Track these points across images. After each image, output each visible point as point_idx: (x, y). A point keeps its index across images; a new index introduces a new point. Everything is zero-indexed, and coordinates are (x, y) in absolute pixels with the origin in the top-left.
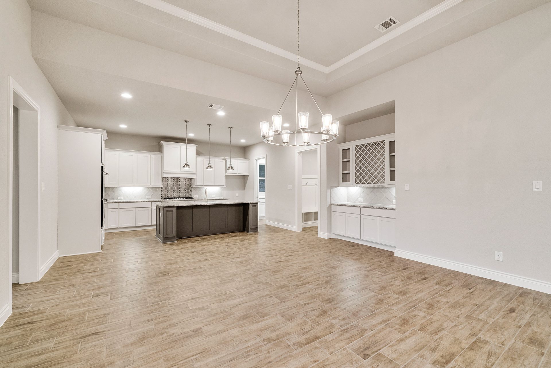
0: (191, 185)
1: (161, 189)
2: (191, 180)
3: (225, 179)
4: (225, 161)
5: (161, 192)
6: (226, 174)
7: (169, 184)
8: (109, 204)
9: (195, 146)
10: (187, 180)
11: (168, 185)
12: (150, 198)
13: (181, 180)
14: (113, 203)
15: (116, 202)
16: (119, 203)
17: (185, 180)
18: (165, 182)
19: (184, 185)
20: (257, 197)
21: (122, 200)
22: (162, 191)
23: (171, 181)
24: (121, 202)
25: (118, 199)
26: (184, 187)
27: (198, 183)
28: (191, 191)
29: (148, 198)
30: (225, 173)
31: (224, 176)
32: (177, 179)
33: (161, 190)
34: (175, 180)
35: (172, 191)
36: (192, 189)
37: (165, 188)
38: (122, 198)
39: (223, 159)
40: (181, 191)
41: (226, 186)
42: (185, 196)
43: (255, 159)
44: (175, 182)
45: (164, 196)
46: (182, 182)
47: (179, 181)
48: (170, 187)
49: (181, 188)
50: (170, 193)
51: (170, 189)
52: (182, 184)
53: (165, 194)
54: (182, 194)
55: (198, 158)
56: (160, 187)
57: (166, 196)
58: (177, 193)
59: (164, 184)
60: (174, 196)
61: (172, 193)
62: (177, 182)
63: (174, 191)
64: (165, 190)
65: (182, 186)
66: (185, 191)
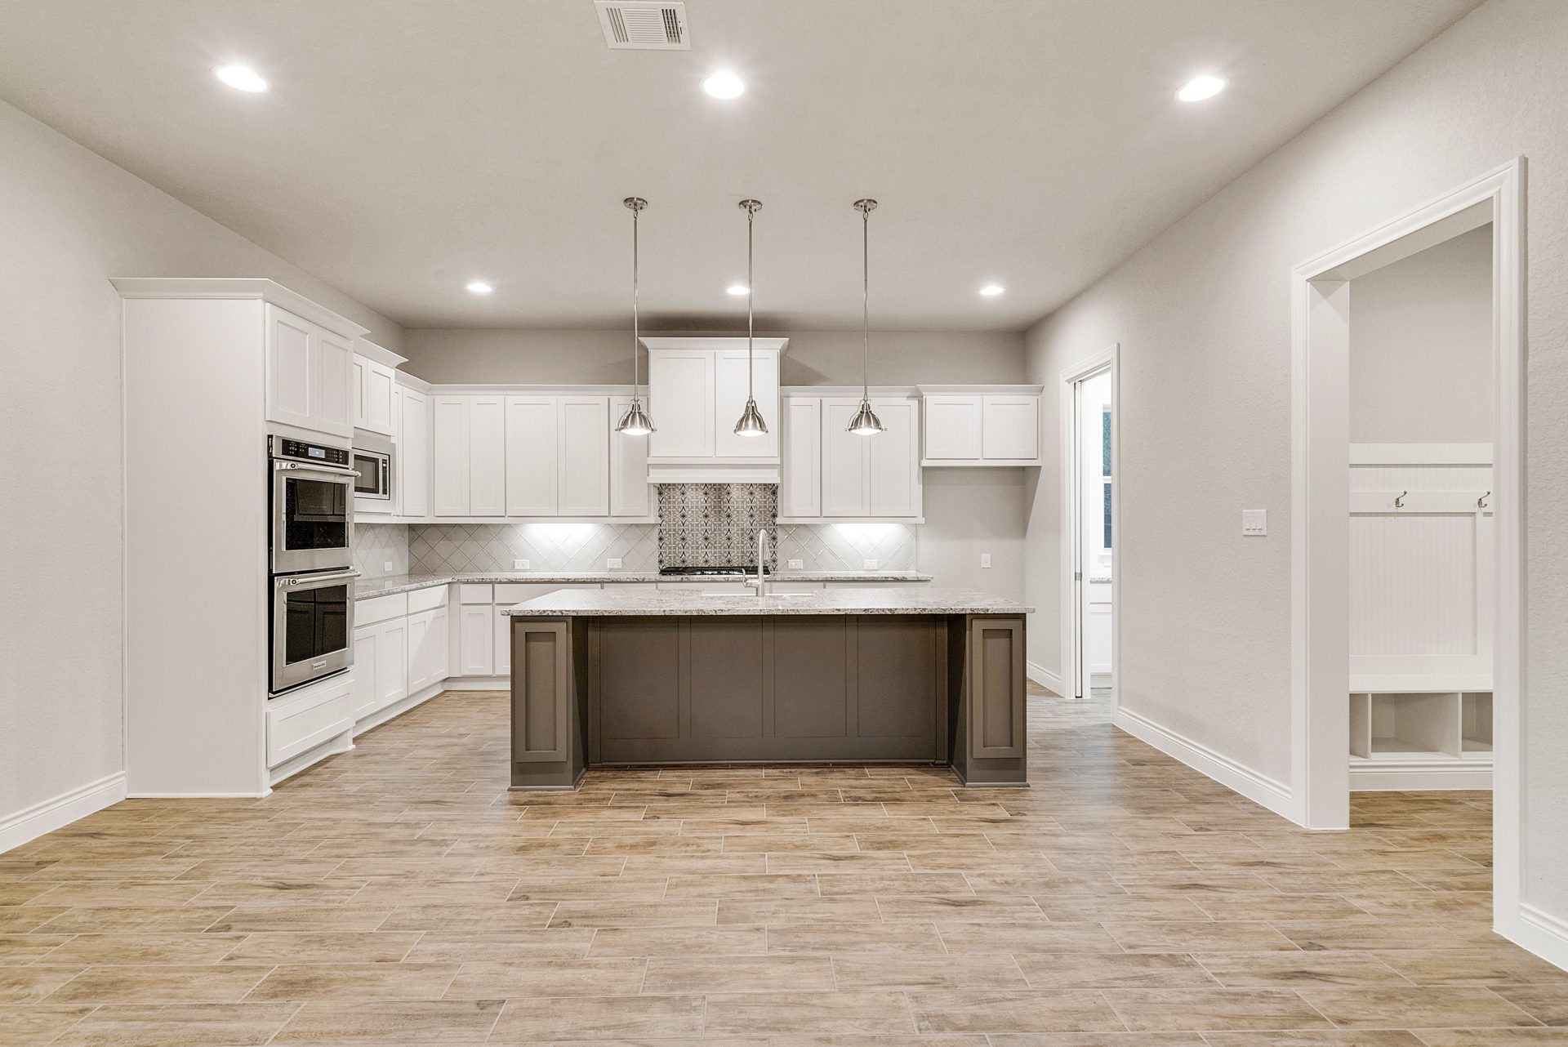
0: (774, 516)
1: (657, 531)
2: (774, 493)
3: (918, 489)
4: (921, 403)
5: (657, 542)
6: (925, 463)
7: (689, 514)
8: (462, 586)
9: (778, 344)
10: (758, 494)
11: (683, 516)
12: (621, 567)
13: (735, 493)
14: (473, 583)
15: (482, 582)
16: (492, 582)
17: (751, 493)
18: (672, 505)
19: (746, 514)
20: (1079, 576)
21: (526, 571)
22: (661, 539)
23: (695, 500)
24: (500, 582)
25: (517, 567)
26: (747, 525)
27: (795, 506)
28: (775, 538)
29: (612, 565)
30: (921, 458)
31: (915, 471)
32: (718, 491)
33: (657, 537)
34: (712, 495)
35: (701, 540)
36: (780, 534)
37: (672, 528)
38: (527, 564)
39: (908, 394)
40: (735, 540)
41: (922, 520)
42: (752, 561)
43: (1069, 381)
44: (710, 503)
45: (670, 558)
46: (737, 502)
47: (725, 500)
48: (692, 525)
49: (734, 529)
50: (692, 548)
51: (692, 530)
52: (738, 512)
53: (675, 553)
54: (738, 553)
55: (792, 394)
56: (654, 525)
57: (675, 557)
58: (720, 547)
59: (670, 512)
60: (706, 561)
61: (702, 548)
62: (717, 504)
63: (706, 539)
64: (674, 534)
65: (738, 520)
66: (751, 538)
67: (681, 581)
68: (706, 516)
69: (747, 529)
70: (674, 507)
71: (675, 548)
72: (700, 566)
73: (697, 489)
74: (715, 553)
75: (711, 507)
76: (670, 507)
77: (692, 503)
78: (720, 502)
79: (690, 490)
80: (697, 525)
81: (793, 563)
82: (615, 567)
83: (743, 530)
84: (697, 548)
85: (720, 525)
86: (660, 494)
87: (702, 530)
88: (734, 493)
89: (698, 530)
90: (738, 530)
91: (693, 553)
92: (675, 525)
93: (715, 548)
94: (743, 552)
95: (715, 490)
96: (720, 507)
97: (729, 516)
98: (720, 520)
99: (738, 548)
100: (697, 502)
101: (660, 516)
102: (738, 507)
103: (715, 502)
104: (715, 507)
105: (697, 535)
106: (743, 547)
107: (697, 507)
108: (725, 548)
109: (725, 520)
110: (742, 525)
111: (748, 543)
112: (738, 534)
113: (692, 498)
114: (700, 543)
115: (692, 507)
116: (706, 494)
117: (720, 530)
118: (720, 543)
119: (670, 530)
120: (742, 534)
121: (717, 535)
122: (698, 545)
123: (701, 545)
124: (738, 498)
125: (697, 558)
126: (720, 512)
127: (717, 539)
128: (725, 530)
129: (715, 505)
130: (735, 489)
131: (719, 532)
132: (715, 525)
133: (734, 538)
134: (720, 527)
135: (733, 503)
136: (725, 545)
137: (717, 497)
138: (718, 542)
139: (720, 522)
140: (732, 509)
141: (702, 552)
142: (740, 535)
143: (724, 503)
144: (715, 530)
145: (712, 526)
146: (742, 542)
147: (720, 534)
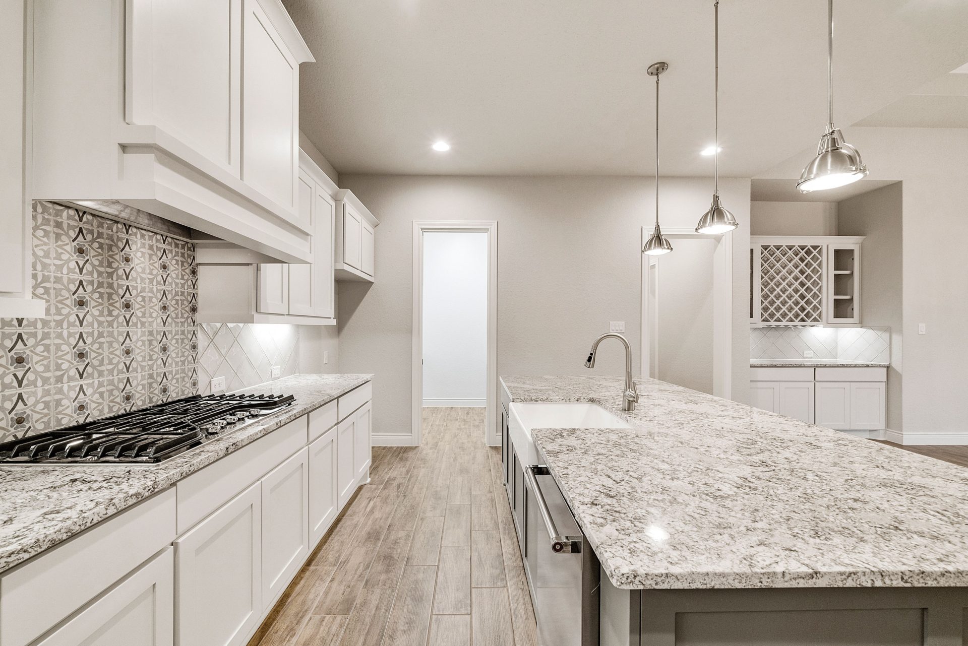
0: (194, 309)
10: (173, 270)
19: (157, 305)
28: (194, 347)
35: (68, 362)
41: (333, 322)
44: (91, 273)
46: (142, 279)
47: (121, 272)
49: (137, 333)
50: (46, 381)
51: (46, 336)
52: (144, 298)
54: (143, 378)
61: (70, 379)
63: (81, 355)
65: (144, 314)
66: (164, 349)
68: (81, 303)
73: (58, 237)
74: (101, 385)
75: (92, 283)
77: (45, 266)
78: (110, 275)
83: (151, 333)
84: (59, 379)
85: (110, 324)
87: (70, 335)
88: (136, 260)
89: (60, 336)
90: (143, 334)
91: (47, 393)
93: (101, 374)
94: (151, 376)
95: (101, 246)
96: (111, 286)
97: (127, 306)
98: (110, 313)
99: (143, 368)
100: (59, 268)
102: (143, 290)
103: (100, 274)
104: (100, 285)
105: (58, 348)
106: (151, 367)
107: (58, 280)
109: (120, 314)
110: (151, 324)
111: (158, 355)
114: (64, 367)
116: (81, 251)
117: (111, 334)
118: (110, 363)
120: (150, 342)
121: (105, 346)
122: (59, 373)
123: (67, 371)
124: (143, 271)
125: (58, 403)
126: (110, 296)
127: (106, 353)
128: (120, 334)
129: (101, 280)
130: (139, 254)
131: (108, 339)
132: (100, 324)
133: (137, 351)
134: (110, 329)
135: (135, 280)
136: (122, 366)
137: (106, 263)
138: (106, 361)
139: (110, 319)
140: (134, 293)
141: (70, 388)
142: (147, 343)
143: (119, 278)
144: (101, 335)
145: (96, 325)
146: (151, 359)
147: (110, 344)
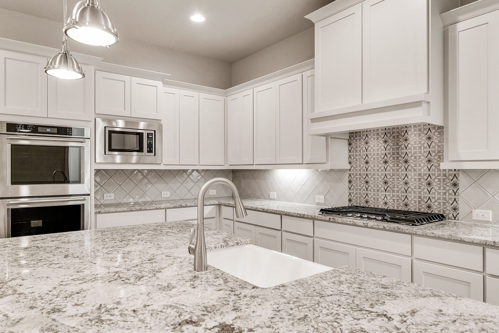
1: (347, 175)
5: (347, 184)
7: (371, 160)
11: (367, 163)
12: (323, 202)
17: (429, 138)
18: (358, 153)
19: (424, 160)
21: (274, 200)
22: (350, 182)
23: (377, 148)
26: (424, 170)
27: (462, 148)
28: (455, 185)
32: (397, 138)
33: (347, 180)
34: (390, 142)
35: (381, 185)
36: (462, 180)
37: (358, 172)
38: (275, 195)
40: (412, 185)
42: (429, 207)
44: (389, 150)
45: (357, 198)
46: (415, 148)
47: (403, 146)
48: (374, 170)
49: (411, 175)
50: (374, 190)
51: (374, 175)
52: (415, 157)
53: (360, 194)
54: (415, 197)
55: (460, 18)
56: (345, 171)
57: (360, 197)
58: (398, 191)
59: (357, 159)
60: (386, 203)
62: (395, 151)
63: (386, 183)
64: (360, 178)
66: (429, 184)
67: (329, 221)
68: (385, 162)
69: (425, 175)
70: (360, 155)
71: (360, 190)
72: (380, 207)
73: (378, 138)
74: (393, 196)
75: (390, 153)
76: (356, 155)
77: (374, 150)
78: (398, 148)
79: (372, 139)
80: (378, 170)
81: (478, 214)
82: (320, 202)
83: (420, 174)
84: (378, 191)
85: (398, 170)
86: (350, 144)
87: (382, 174)
88: (411, 139)
89: (378, 175)
90: (415, 175)
91: (374, 195)
92: (360, 170)
93: (393, 191)
94: (420, 197)
95: (394, 137)
96: (398, 153)
97: (406, 162)
98: (398, 166)
99: (415, 192)
100: (378, 150)
101: (350, 163)
102: (415, 153)
103: (393, 149)
104: (393, 154)
105: (378, 179)
106: (420, 193)
107: (378, 154)
108: (402, 192)
109: (403, 165)
110: (420, 170)
111: (425, 187)
112: (415, 179)
113: (374, 146)
114: (380, 186)
115: (374, 155)
116: (386, 142)
117: (398, 175)
119: (356, 175)
120: (420, 180)
121: (396, 179)
122: (378, 188)
123: (381, 188)
124: (415, 143)
125: (378, 199)
126: (398, 158)
127: (396, 183)
128: (402, 175)
129: (394, 151)
130: (413, 135)
131: (397, 177)
132: (393, 170)
133: (411, 183)
134: (398, 172)
135: (410, 149)
136: (403, 189)
137: (396, 144)
138: (396, 186)
139: (398, 168)
140: (410, 155)
141: (382, 194)
142: (417, 180)
143: (402, 149)
144: (393, 175)
145: (391, 171)
146: (420, 188)
147: (398, 179)
